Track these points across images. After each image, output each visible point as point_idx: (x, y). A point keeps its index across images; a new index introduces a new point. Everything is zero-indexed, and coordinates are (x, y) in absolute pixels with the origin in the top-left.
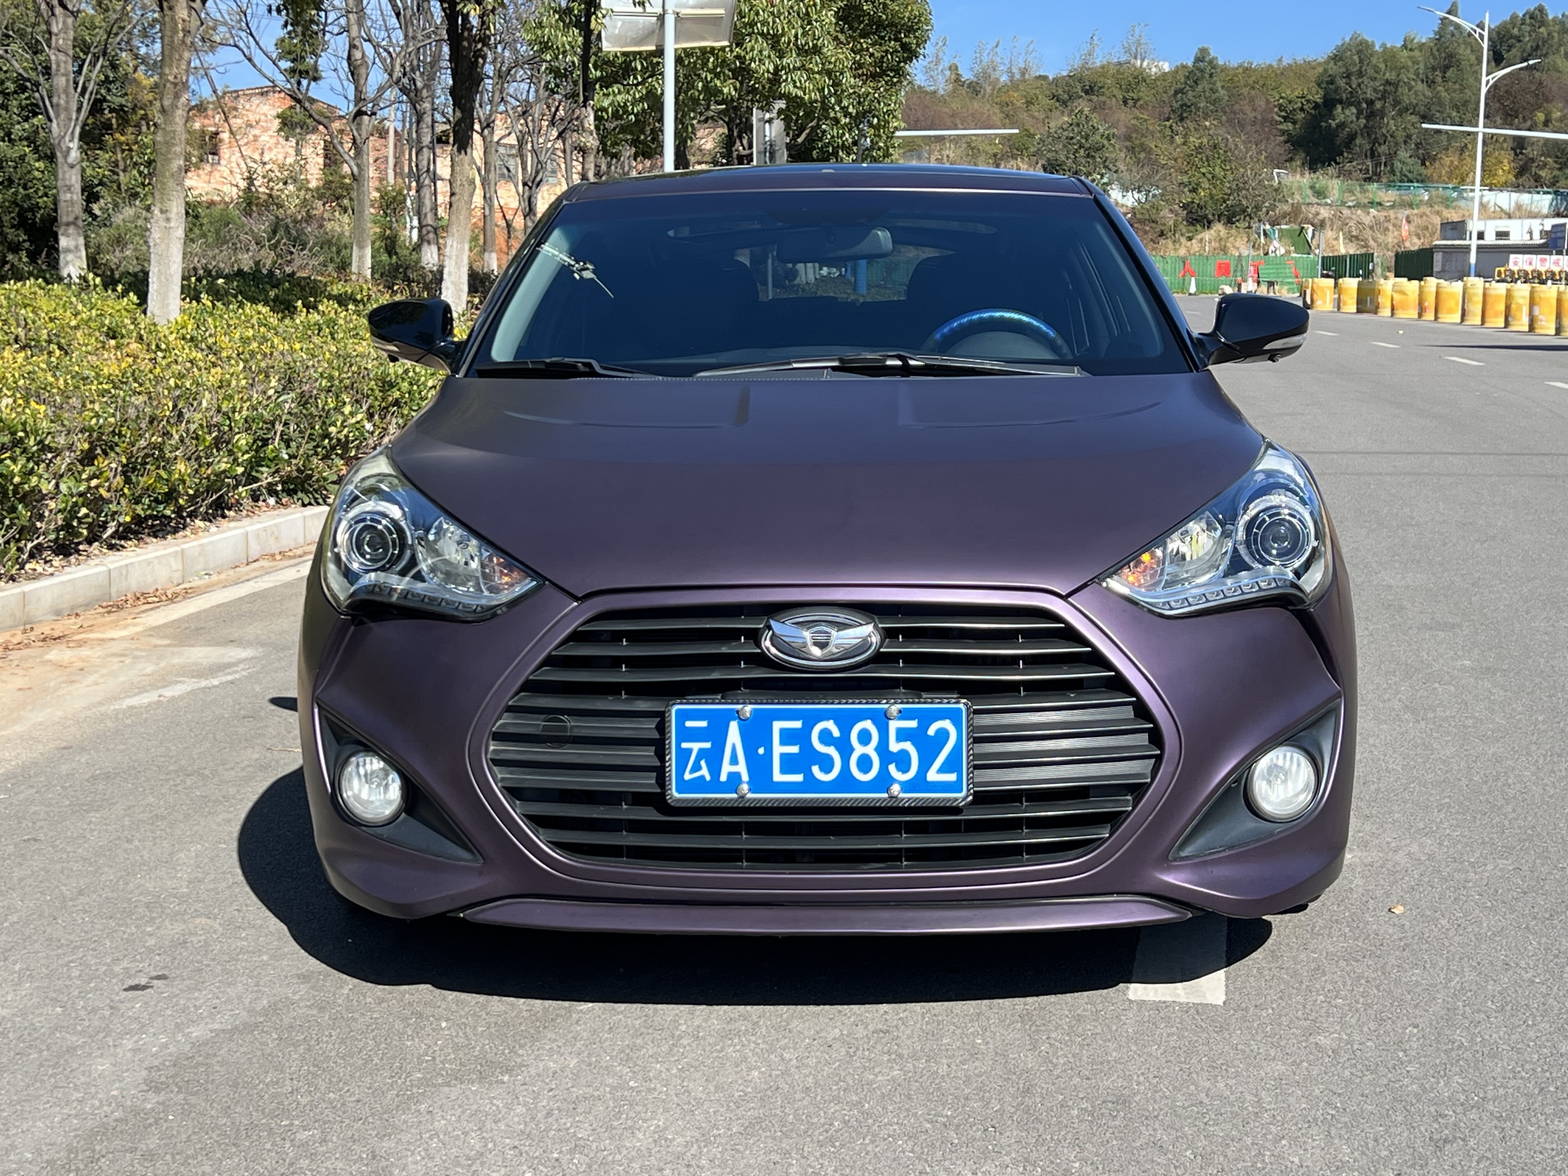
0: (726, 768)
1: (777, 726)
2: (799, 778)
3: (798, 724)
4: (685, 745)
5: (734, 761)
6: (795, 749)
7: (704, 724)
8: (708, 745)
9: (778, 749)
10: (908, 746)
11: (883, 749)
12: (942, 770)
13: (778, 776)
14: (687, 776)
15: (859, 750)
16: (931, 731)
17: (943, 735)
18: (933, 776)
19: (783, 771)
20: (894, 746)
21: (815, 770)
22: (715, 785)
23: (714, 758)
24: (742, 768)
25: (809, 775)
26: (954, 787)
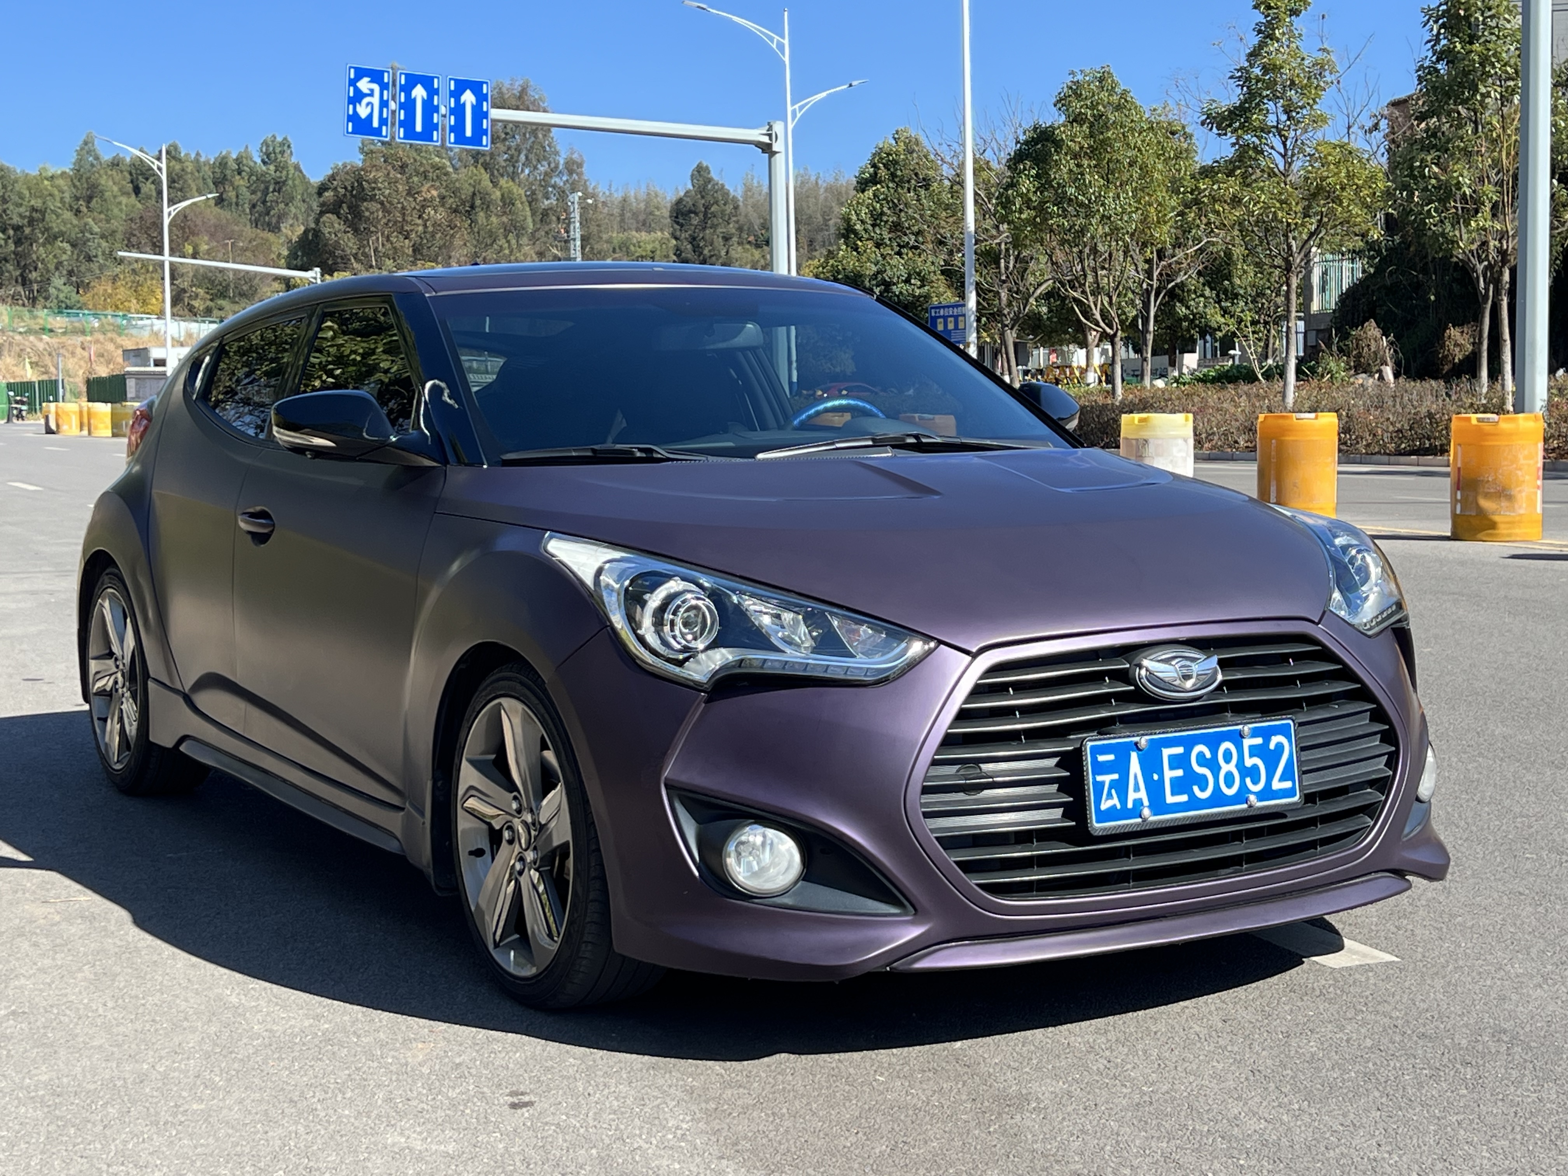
0: (1132, 796)
1: (1167, 752)
2: (1184, 798)
3: (1180, 750)
4: (1099, 778)
5: (1137, 789)
6: (1179, 773)
7: (1111, 757)
8: (1115, 776)
9: (1169, 774)
10: (1257, 761)
11: (1240, 765)
12: (1282, 779)
13: (1170, 799)
14: (1104, 806)
15: (1225, 768)
16: (1272, 746)
17: (1280, 746)
18: (1276, 785)
19: (1173, 794)
20: (1249, 762)
21: (1196, 789)
22: (1124, 813)
23: (1121, 787)
24: (1143, 794)
25: (1192, 795)
26: (1290, 793)
